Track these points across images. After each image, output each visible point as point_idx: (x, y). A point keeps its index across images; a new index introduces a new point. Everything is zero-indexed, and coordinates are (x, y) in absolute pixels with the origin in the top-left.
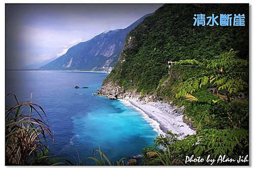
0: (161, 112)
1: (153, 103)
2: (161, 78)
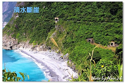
0: (49, 59)
1: (43, 52)
2: (49, 31)
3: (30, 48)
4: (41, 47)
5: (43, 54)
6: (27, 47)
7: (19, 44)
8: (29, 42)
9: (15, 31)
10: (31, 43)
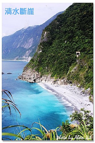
3: (52, 82)
4: (62, 81)
5: (65, 88)
6: (49, 80)
7: (41, 77)
8: (50, 75)
9: (38, 65)
10: (52, 76)
